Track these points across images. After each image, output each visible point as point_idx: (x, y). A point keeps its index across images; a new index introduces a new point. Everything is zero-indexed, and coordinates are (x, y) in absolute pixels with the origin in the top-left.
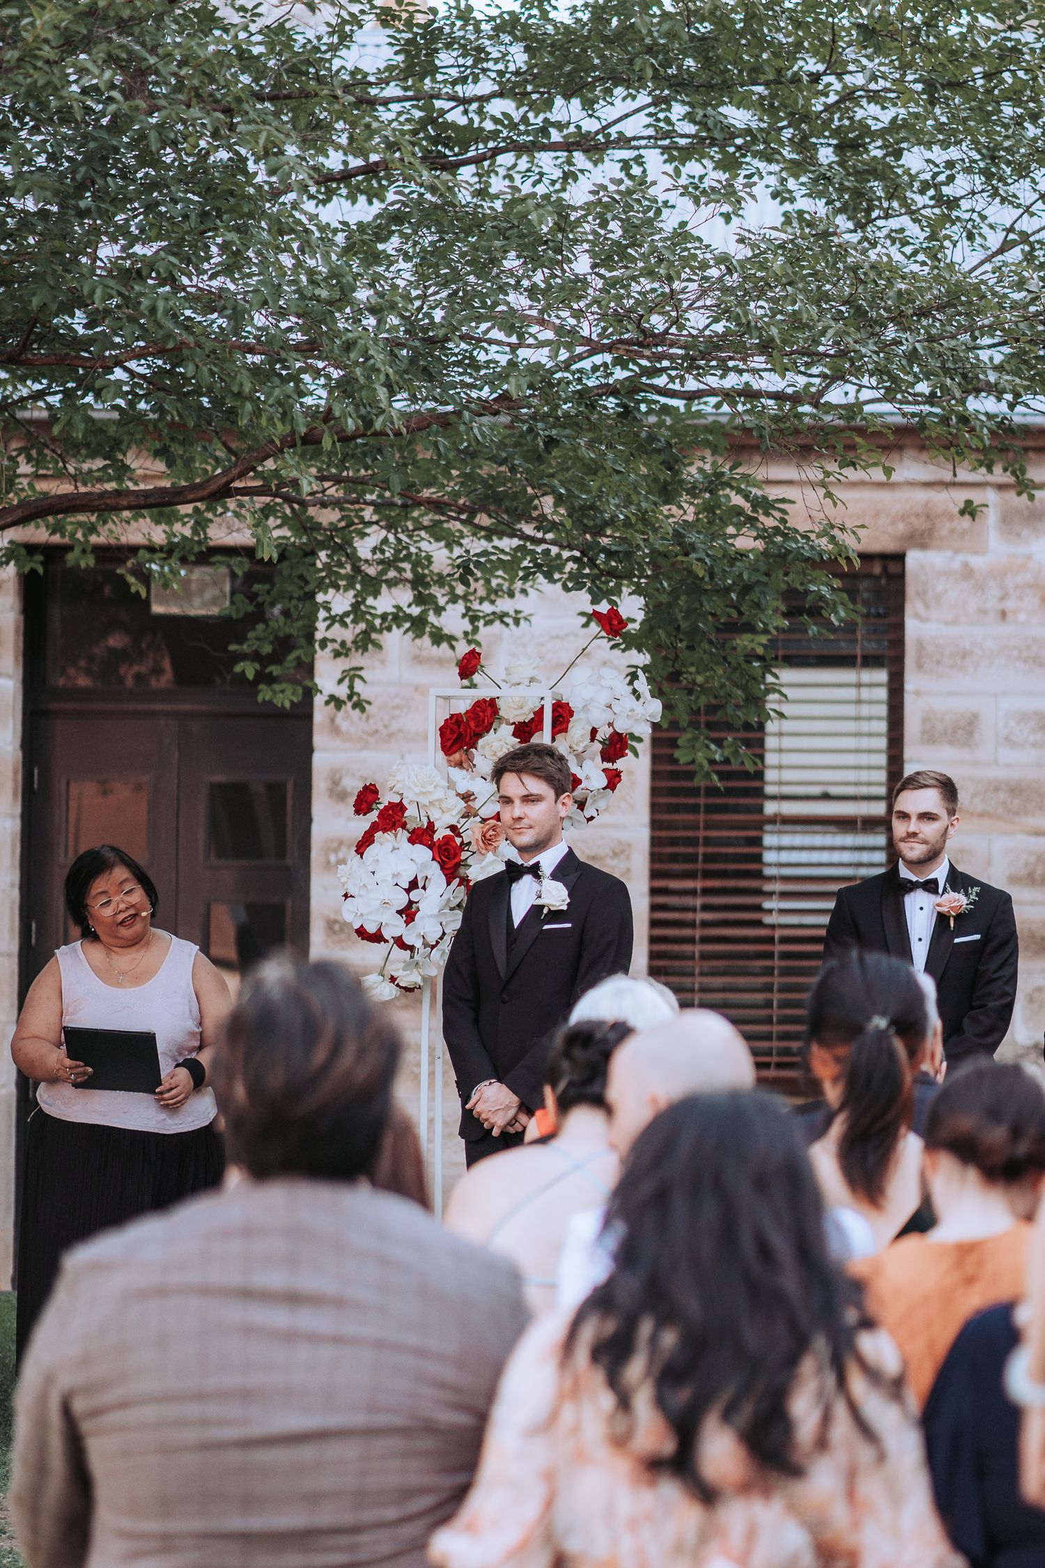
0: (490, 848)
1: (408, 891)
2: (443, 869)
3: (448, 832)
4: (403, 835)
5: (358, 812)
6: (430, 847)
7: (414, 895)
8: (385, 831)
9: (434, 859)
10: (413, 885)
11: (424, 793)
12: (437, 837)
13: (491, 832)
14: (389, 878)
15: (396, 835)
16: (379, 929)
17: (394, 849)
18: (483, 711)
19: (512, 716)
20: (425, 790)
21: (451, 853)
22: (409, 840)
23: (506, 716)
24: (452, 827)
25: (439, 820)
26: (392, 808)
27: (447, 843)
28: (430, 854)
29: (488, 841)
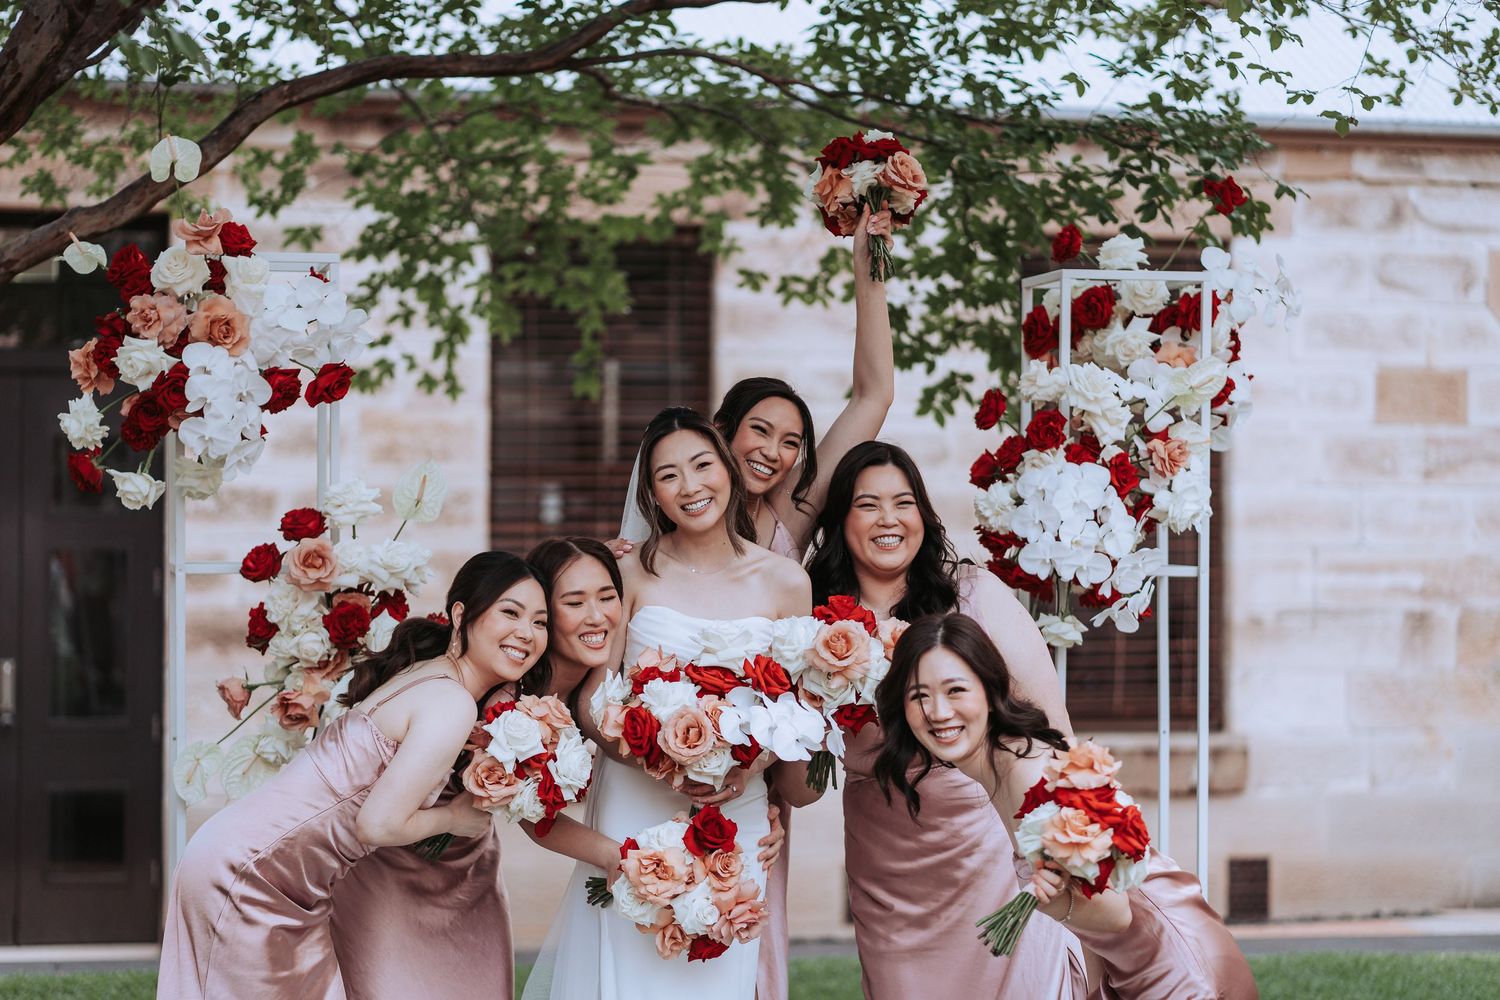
0: (1176, 469)
2: (1120, 495)
3: (1118, 450)
4: (1061, 453)
5: (981, 426)
6: (1104, 464)
8: (1042, 448)
9: (1111, 483)
11: (1096, 400)
12: (1107, 455)
13: (1178, 451)
14: (1070, 508)
15: (1053, 453)
17: (1059, 473)
19: (1140, 307)
20: (1100, 396)
21: (1126, 475)
22: (1069, 459)
23: (1131, 308)
24: (1117, 443)
25: (1104, 434)
26: (1049, 419)
27: (1122, 463)
28: (1102, 475)
29: (1173, 461)
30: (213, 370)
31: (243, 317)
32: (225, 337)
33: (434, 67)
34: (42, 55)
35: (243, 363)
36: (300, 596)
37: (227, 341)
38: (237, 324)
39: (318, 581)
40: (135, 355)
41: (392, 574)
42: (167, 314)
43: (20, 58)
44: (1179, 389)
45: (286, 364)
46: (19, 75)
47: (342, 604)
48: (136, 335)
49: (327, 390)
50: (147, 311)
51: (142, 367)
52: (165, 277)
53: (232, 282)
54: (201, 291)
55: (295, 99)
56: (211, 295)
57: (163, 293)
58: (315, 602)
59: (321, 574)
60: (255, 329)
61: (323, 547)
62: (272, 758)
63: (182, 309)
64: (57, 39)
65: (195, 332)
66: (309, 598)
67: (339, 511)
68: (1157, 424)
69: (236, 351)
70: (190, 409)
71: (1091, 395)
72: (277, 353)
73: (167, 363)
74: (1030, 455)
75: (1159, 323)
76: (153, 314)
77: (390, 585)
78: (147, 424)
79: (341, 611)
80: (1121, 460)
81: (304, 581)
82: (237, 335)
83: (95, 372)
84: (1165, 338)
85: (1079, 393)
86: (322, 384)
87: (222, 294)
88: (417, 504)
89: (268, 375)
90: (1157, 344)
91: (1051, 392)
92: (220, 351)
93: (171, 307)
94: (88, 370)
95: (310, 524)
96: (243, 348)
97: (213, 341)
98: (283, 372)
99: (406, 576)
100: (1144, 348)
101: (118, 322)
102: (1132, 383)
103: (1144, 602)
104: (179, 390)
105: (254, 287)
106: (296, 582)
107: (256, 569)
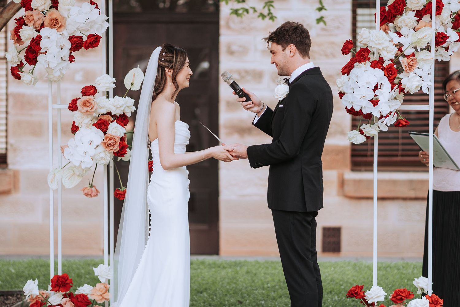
0: (412, 69)
1: (374, 90)
2: (389, 80)
3: (390, 62)
4: (368, 64)
5: (343, 53)
6: (383, 69)
7: (377, 92)
8: (360, 62)
9: (385, 75)
10: (376, 88)
11: (379, 44)
12: (385, 65)
13: (412, 62)
14: (365, 84)
15: (365, 64)
16: (361, 110)
17: (365, 71)
18: (399, 5)
19: (413, 7)
20: (380, 42)
21: (392, 72)
22: (371, 66)
23: (410, 7)
24: (391, 60)
25: (385, 56)
26: (363, 51)
27: (390, 68)
28: (382, 73)
29: (410, 66)
30: (51, 37)
31: (63, 18)
32: (55, 25)
35: (62, 33)
36: (85, 116)
37: (56, 26)
38: (59, 20)
39: (87, 111)
41: (117, 108)
42: (36, 18)
44: (415, 39)
45: (78, 34)
47: (100, 119)
48: (26, 25)
49: (90, 43)
50: (29, 17)
51: (27, 36)
52: (35, 4)
53: (60, 5)
54: (48, 9)
56: (54, 10)
57: (36, 10)
58: (90, 119)
59: (89, 109)
60: (69, 21)
61: (90, 100)
62: (78, 174)
63: (41, 15)
65: (46, 24)
66: (88, 117)
67: (99, 86)
68: (408, 52)
69: (60, 30)
70: (42, 51)
71: (377, 42)
72: (75, 31)
73: (35, 35)
74: (356, 64)
75: (420, 14)
76: (31, 18)
77: (117, 112)
78: (31, 56)
79: (100, 122)
80: (390, 66)
81: (83, 111)
82: (60, 24)
83: (16, 38)
84: (423, 19)
85: (373, 41)
86: (88, 41)
87: (57, 10)
88: (132, 84)
89: (71, 39)
90: (418, 21)
91: (368, 40)
92: (54, 30)
93: (38, 14)
94: (14, 37)
95: (91, 91)
96: (62, 29)
97: (52, 27)
98: (77, 37)
99: (122, 109)
100: (412, 23)
101: (22, 20)
102: (400, 37)
103: (392, 120)
104: (39, 44)
105: (67, 7)
106: (80, 112)
107: (72, 107)
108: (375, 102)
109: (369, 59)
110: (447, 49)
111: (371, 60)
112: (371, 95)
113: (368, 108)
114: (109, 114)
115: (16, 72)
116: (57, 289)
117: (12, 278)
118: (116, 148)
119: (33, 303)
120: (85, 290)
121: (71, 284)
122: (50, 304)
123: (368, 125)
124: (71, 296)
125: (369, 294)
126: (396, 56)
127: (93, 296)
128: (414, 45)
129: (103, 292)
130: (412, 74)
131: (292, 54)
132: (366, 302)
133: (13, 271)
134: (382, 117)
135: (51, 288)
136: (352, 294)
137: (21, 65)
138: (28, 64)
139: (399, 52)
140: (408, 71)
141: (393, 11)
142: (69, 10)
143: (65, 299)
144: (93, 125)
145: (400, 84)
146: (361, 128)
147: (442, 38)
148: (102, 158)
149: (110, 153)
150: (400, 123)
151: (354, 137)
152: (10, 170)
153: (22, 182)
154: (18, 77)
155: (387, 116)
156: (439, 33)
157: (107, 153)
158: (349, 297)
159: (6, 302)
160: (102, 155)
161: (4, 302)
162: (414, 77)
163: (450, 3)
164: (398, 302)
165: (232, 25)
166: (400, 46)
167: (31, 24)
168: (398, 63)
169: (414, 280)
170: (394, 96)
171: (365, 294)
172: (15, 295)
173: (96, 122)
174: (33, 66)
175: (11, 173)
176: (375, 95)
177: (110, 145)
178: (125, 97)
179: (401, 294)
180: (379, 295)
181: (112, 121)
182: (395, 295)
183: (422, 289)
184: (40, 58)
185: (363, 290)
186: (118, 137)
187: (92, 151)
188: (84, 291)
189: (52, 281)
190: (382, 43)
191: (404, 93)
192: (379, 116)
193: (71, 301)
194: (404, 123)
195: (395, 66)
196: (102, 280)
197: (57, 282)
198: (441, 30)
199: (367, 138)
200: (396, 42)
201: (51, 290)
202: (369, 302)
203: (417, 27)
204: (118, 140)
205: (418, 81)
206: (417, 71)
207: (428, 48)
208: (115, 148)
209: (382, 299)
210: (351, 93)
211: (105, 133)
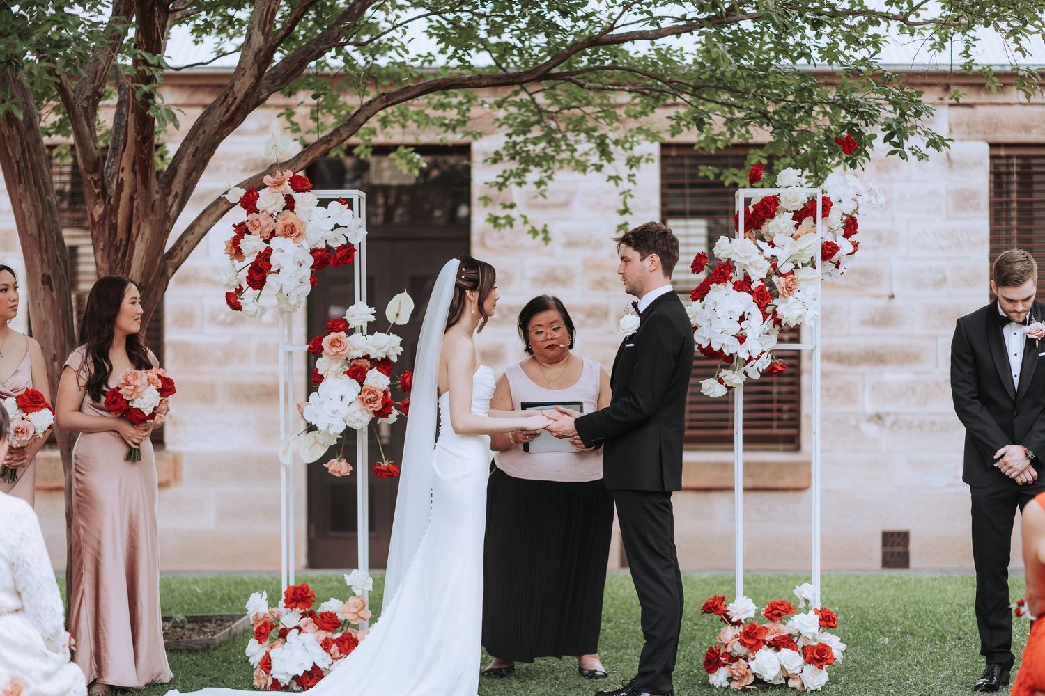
0: (791, 293)
1: (739, 322)
2: (759, 307)
3: (761, 283)
4: (730, 285)
5: (694, 271)
6: (751, 293)
7: (744, 324)
8: (718, 282)
9: (753, 301)
10: (742, 319)
11: (746, 257)
12: (753, 287)
13: (791, 283)
14: (727, 313)
15: (725, 286)
16: (721, 350)
17: (726, 295)
18: (769, 204)
19: (790, 207)
20: (747, 255)
21: (764, 297)
22: (734, 288)
23: (785, 208)
24: (762, 280)
25: (753, 275)
26: (722, 268)
27: (761, 290)
28: (750, 298)
29: (789, 289)
30: (286, 250)
31: (302, 223)
32: (291, 233)
33: (467, 83)
34: (246, 87)
35: (301, 245)
36: (333, 361)
37: (292, 235)
38: (297, 227)
39: (337, 353)
40: (247, 243)
41: (378, 349)
42: (264, 223)
43: (236, 89)
44: (794, 251)
45: (323, 246)
46: (235, 98)
47: (354, 365)
48: (250, 233)
49: (340, 258)
50: (254, 222)
51: (251, 249)
52: (262, 205)
53: (297, 206)
54: (281, 211)
55: (390, 103)
56: (288, 212)
57: (263, 212)
58: (340, 365)
59: (339, 350)
60: (309, 227)
61: (341, 337)
62: (322, 442)
63: (271, 220)
64: (253, 79)
65: (277, 232)
66: (337, 362)
67: (353, 319)
68: (785, 269)
69: (297, 240)
70: (272, 270)
71: (742, 255)
72: (319, 241)
73: (263, 247)
74: (713, 286)
75: (799, 216)
76: (257, 224)
77: (378, 355)
78: (256, 277)
79: (353, 369)
80: (761, 289)
81: (331, 353)
82: (298, 232)
83: (234, 252)
84: (803, 223)
85: (737, 254)
86: (338, 255)
87: (293, 212)
88: (397, 315)
89: (313, 252)
90: (797, 226)
91: (728, 252)
92: (289, 240)
93: (266, 219)
94: (231, 251)
95: (341, 326)
96: (300, 238)
97: (286, 236)
98: (321, 250)
99: (385, 350)
100: (788, 229)
101: (243, 227)
102: (773, 247)
103: (764, 364)
104: (268, 260)
105: (307, 208)
106: (327, 354)
107: (313, 349)
108: (742, 339)
109: (731, 279)
110: (838, 266)
111: (734, 280)
112: (736, 328)
113: (733, 346)
114: (367, 357)
115: (233, 301)
116: (293, 604)
117: (199, 599)
118: (378, 405)
119: (258, 625)
120: (332, 606)
121: (313, 598)
122: (283, 627)
123: (730, 371)
124: (312, 614)
125: (732, 608)
126: (769, 275)
127: (346, 614)
128: (792, 259)
129: (359, 608)
130: (791, 299)
131: (653, 268)
132: (730, 620)
133: (199, 590)
134: (751, 359)
135: (284, 605)
136: (709, 608)
137: (240, 290)
138: (251, 288)
139: (772, 270)
140: (786, 295)
141: (761, 213)
142: (310, 212)
143: (304, 620)
144: (345, 373)
145: (775, 313)
146: (720, 375)
147: (830, 250)
148: (358, 420)
149: (368, 412)
150: (774, 368)
151: (710, 388)
152: (168, 452)
153: (186, 470)
154: (236, 306)
155: (759, 357)
156: (827, 242)
157: (365, 412)
158: (705, 612)
159: (205, 630)
160: (358, 415)
161: (200, 630)
162: (793, 303)
163: (840, 201)
164: (775, 618)
165: (488, 242)
166: (773, 260)
167: (257, 232)
168: (772, 285)
169: (794, 588)
170: (768, 329)
171: (728, 608)
172: (214, 621)
173: (348, 369)
174: (258, 291)
175: (170, 457)
176: (742, 329)
177: (369, 401)
178: (389, 334)
179: (779, 607)
180: (747, 609)
181: (371, 368)
182: (770, 610)
183: (807, 601)
184: (271, 279)
185: (724, 603)
186: (381, 390)
187: (344, 410)
188: (330, 607)
189: (287, 594)
190: (750, 256)
191: (781, 326)
192: (747, 358)
193: (314, 622)
194: (780, 369)
195: (767, 288)
196: (358, 593)
197: (293, 595)
198: (829, 238)
199: (729, 388)
200: (768, 256)
201: (285, 607)
202: (733, 620)
203: (796, 234)
204: (381, 394)
205: (800, 309)
206: (797, 294)
207: (812, 264)
208: (376, 406)
209: (752, 614)
210: (707, 326)
211: (362, 385)
